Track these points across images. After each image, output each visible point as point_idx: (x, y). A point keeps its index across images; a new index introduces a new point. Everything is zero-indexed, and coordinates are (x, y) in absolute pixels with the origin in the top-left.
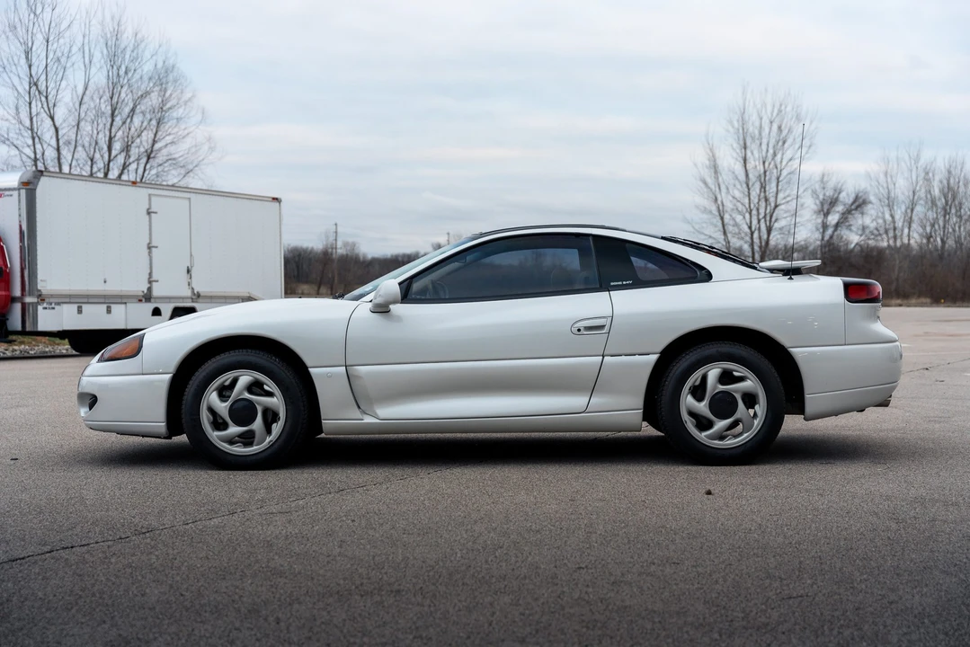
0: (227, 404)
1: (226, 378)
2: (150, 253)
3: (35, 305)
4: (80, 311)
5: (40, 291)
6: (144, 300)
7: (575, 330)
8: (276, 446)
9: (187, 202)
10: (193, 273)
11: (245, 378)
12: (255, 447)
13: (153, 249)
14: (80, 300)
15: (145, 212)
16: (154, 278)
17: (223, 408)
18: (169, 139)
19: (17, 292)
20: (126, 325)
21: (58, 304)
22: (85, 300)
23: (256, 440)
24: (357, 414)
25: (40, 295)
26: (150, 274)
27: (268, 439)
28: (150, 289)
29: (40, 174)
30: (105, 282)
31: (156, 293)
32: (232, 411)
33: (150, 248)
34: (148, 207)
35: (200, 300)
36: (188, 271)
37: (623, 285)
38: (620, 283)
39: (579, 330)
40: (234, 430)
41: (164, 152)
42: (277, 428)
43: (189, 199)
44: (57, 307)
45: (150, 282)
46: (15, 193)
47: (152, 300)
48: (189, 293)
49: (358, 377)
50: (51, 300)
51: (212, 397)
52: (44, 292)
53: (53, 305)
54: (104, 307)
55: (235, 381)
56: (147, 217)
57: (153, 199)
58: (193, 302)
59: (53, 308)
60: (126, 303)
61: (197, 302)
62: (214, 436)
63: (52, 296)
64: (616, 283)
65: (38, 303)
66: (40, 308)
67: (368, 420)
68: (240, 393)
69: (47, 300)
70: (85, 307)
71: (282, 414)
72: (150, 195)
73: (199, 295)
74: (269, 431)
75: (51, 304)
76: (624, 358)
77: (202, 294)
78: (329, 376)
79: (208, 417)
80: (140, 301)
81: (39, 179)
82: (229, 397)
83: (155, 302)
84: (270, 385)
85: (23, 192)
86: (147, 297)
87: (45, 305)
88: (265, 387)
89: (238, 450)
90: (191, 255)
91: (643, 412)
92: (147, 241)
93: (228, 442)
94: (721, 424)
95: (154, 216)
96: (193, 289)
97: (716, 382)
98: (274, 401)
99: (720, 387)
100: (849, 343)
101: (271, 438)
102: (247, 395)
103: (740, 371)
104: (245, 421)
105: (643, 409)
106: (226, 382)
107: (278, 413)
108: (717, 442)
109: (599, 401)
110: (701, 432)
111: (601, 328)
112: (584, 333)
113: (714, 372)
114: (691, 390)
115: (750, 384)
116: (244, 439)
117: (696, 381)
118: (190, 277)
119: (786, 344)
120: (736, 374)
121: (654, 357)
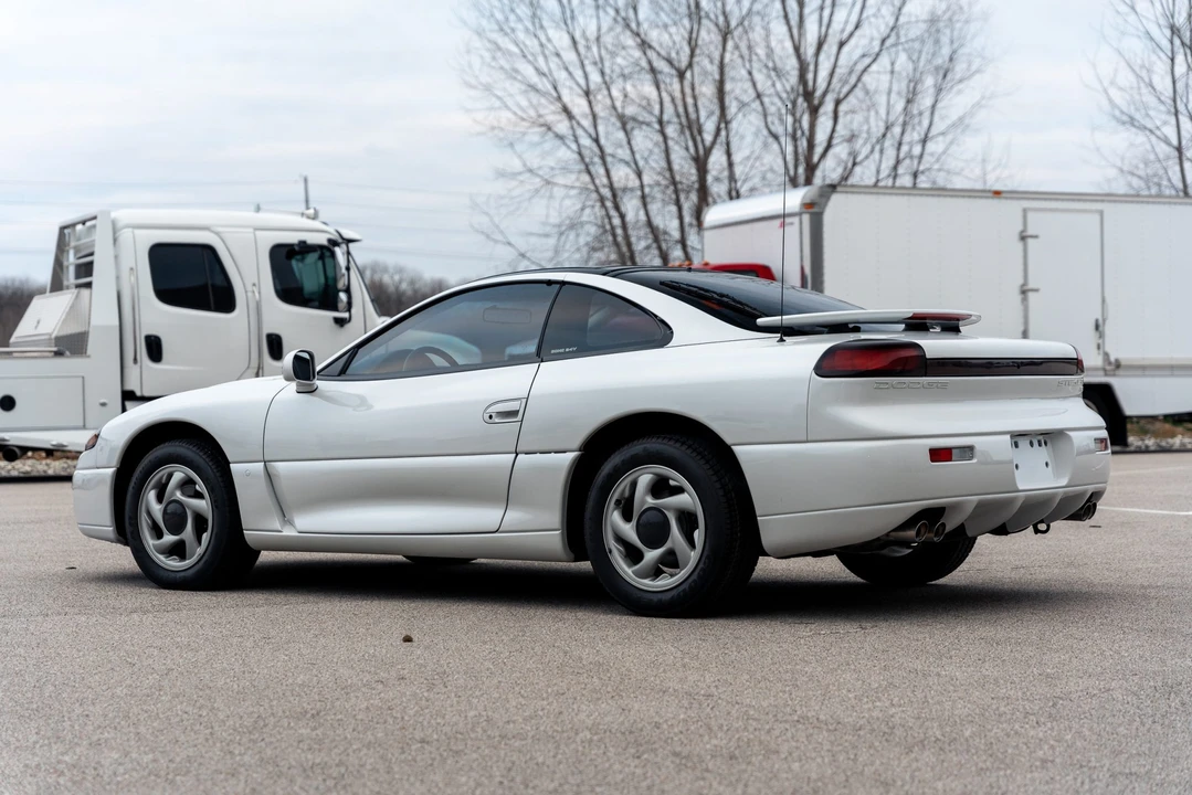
0: (162, 506)
1: (163, 473)
2: (1025, 300)
7: (487, 416)
9: (1097, 217)
10: (1108, 329)
11: (178, 475)
12: (186, 562)
13: (1030, 294)
15: (1016, 237)
17: (158, 511)
23: (188, 552)
24: (277, 526)
29: (830, 190)
32: (165, 515)
33: (1024, 292)
34: (1021, 228)
35: (1120, 372)
36: (1097, 327)
37: (565, 352)
38: (562, 350)
39: (491, 417)
40: (168, 538)
42: (206, 538)
43: (1101, 213)
46: (796, 220)
48: (1098, 361)
49: (277, 476)
55: (169, 477)
56: (1020, 245)
57: (1030, 216)
58: (1106, 375)
61: (1114, 375)
62: (151, 544)
64: (558, 351)
67: (288, 531)
71: (210, 521)
72: (1025, 211)
73: (1118, 365)
74: (199, 540)
76: (538, 457)
77: (1123, 363)
78: (248, 474)
79: (146, 521)
81: (828, 198)
82: (163, 498)
84: (200, 485)
85: (806, 218)
88: (196, 487)
90: (1103, 301)
91: (562, 533)
92: (1021, 281)
93: (162, 553)
94: (651, 555)
95: (1030, 241)
96: (1106, 355)
97: (646, 494)
98: (203, 505)
99: (650, 501)
100: (814, 438)
101: (200, 551)
102: (179, 495)
103: (677, 479)
104: (177, 528)
105: (563, 529)
106: (161, 478)
107: (206, 521)
108: (646, 581)
109: (515, 516)
110: (630, 566)
111: (514, 413)
112: (497, 421)
113: (645, 479)
114: (618, 502)
115: (688, 499)
116: (178, 550)
117: (624, 491)
118: (1101, 336)
119: (728, 440)
120: (672, 483)
121: (569, 458)
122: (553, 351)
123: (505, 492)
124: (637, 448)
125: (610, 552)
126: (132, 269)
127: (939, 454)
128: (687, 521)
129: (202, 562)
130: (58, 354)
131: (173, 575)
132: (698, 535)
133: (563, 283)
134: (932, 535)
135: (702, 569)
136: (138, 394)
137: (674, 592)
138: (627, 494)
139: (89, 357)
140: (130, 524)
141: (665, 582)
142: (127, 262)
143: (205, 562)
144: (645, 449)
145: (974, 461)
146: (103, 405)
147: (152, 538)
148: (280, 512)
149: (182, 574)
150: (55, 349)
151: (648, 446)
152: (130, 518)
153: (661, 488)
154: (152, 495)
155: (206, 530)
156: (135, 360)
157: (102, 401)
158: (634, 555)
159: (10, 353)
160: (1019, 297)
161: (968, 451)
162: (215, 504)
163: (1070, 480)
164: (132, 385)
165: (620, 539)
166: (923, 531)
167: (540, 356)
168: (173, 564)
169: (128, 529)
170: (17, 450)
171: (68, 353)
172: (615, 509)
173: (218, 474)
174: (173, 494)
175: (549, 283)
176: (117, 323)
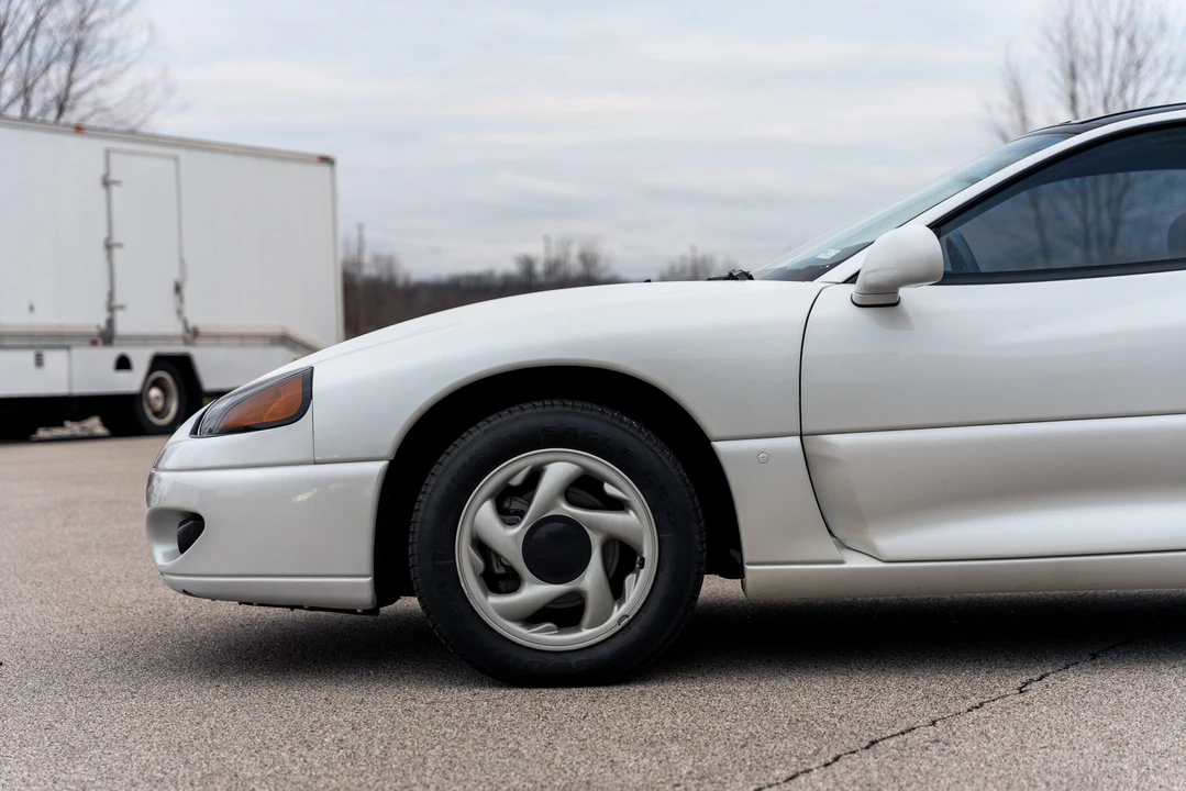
0: (519, 530)
1: (515, 468)
2: (110, 258)
6: (100, 342)
8: (636, 628)
9: (172, 163)
10: (187, 291)
11: (559, 469)
12: (585, 632)
13: (117, 252)
15: (100, 182)
16: (118, 300)
17: (508, 539)
18: (96, 75)
20: (70, 383)
23: (588, 617)
24: (828, 548)
26: (111, 295)
27: (617, 613)
28: (110, 322)
30: (32, 308)
31: (122, 327)
32: (530, 545)
33: (109, 247)
34: (102, 172)
35: (198, 341)
36: (178, 289)
40: (535, 591)
41: (89, 98)
42: (637, 587)
43: (176, 159)
45: (111, 309)
47: (116, 342)
48: (177, 329)
49: (831, 461)
51: (482, 515)
54: (30, 356)
55: (535, 476)
56: (102, 192)
57: (115, 158)
58: (185, 345)
60: (68, 348)
61: (193, 344)
62: (490, 606)
67: (855, 562)
68: (550, 504)
71: (649, 550)
72: (108, 153)
73: (196, 333)
74: (618, 593)
77: (203, 330)
78: (765, 459)
79: (471, 559)
80: (94, 343)
82: (522, 514)
83: (121, 345)
84: (618, 484)
86: (107, 337)
88: (609, 489)
89: (546, 638)
90: (182, 261)
92: (104, 234)
95: (115, 189)
96: (185, 323)
98: (630, 522)
101: (623, 611)
102: (565, 508)
104: (562, 571)
106: (515, 477)
107: (639, 551)
116: (560, 612)
118: (181, 300)
131: (553, 659)
147: (491, 593)
148: (827, 531)
149: (578, 657)
154: (485, 512)
155: (638, 570)
160: (102, 254)
162: (663, 516)
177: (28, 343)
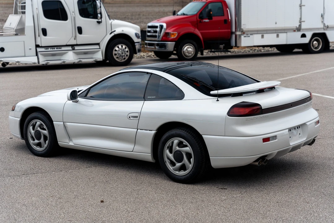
2: (301, 9)
3: (240, 36)
4: (263, 37)
5: (242, 29)
6: (296, 30)
7: (128, 117)
10: (325, 17)
11: (38, 123)
12: (42, 149)
13: (303, 7)
14: (263, 32)
16: (303, 20)
19: (234, 30)
20: (287, 42)
21: (252, 34)
22: (266, 32)
23: (42, 146)
24: (68, 141)
25: (243, 31)
26: (301, 19)
28: (300, 26)
30: (276, 23)
31: (304, 26)
32: (35, 134)
33: (301, 6)
35: (328, 29)
36: (322, 16)
38: (151, 97)
39: (130, 117)
40: (36, 141)
42: (47, 143)
44: (251, 36)
45: (300, 22)
47: (301, 30)
48: (322, 26)
50: (248, 33)
52: (244, 30)
53: (249, 35)
54: (275, 35)
58: (324, 30)
59: (249, 36)
60: (286, 32)
61: (327, 30)
63: (248, 31)
64: (150, 97)
65: (242, 35)
66: (242, 37)
67: (71, 144)
69: (246, 33)
70: (265, 35)
73: (328, 27)
75: (248, 34)
76: (144, 131)
77: (329, 26)
78: (59, 125)
80: (295, 31)
82: (34, 129)
83: (303, 31)
84: (44, 126)
86: (299, 29)
87: (245, 35)
90: (324, 8)
91: (152, 155)
92: (300, 3)
93: (35, 145)
94: (178, 165)
96: (324, 24)
97: (176, 146)
98: (46, 132)
99: (178, 148)
100: (227, 135)
101: (46, 146)
102: (39, 129)
103: (185, 142)
104: (39, 139)
105: (151, 153)
106: (33, 123)
107: (47, 137)
108: (177, 172)
109: (138, 148)
110: (172, 167)
111: (136, 117)
112: (131, 118)
113: (176, 142)
114: (168, 147)
115: (188, 149)
116: (39, 145)
117: (169, 144)
118: (323, 19)
119: (201, 133)
120: (184, 143)
121: (154, 132)
122: (148, 97)
123: (134, 140)
124: (174, 132)
125: (166, 162)
126: (37, 9)
127: (266, 140)
128: (189, 156)
129: (47, 149)
130: (16, 35)
131: (38, 152)
132: (192, 160)
133: (152, 74)
134: (263, 163)
135: (193, 171)
136: (40, 45)
137: (185, 177)
138: (171, 145)
139: (25, 35)
140: (25, 136)
141: (182, 173)
142: (35, 6)
143: (47, 150)
144: (176, 133)
145: (277, 140)
146: (30, 49)
147: (32, 140)
148: (69, 138)
149: (41, 152)
150: (15, 33)
151: (177, 132)
152: (25, 134)
153: (180, 144)
154: (31, 128)
155: (47, 140)
156: (39, 36)
157: (30, 48)
158: (173, 164)
159: (2, 35)
160: (299, 8)
161: (275, 137)
162: (49, 132)
163: (307, 138)
164: (39, 43)
165: (168, 158)
166: (260, 162)
167: (144, 99)
168: (38, 149)
169: (25, 137)
170: (5, 63)
171: (19, 34)
172: (167, 149)
173: (50, 124)
174: (37, 128)
175: (148, 73)
176: (33, 25)
177: (275, 32)
